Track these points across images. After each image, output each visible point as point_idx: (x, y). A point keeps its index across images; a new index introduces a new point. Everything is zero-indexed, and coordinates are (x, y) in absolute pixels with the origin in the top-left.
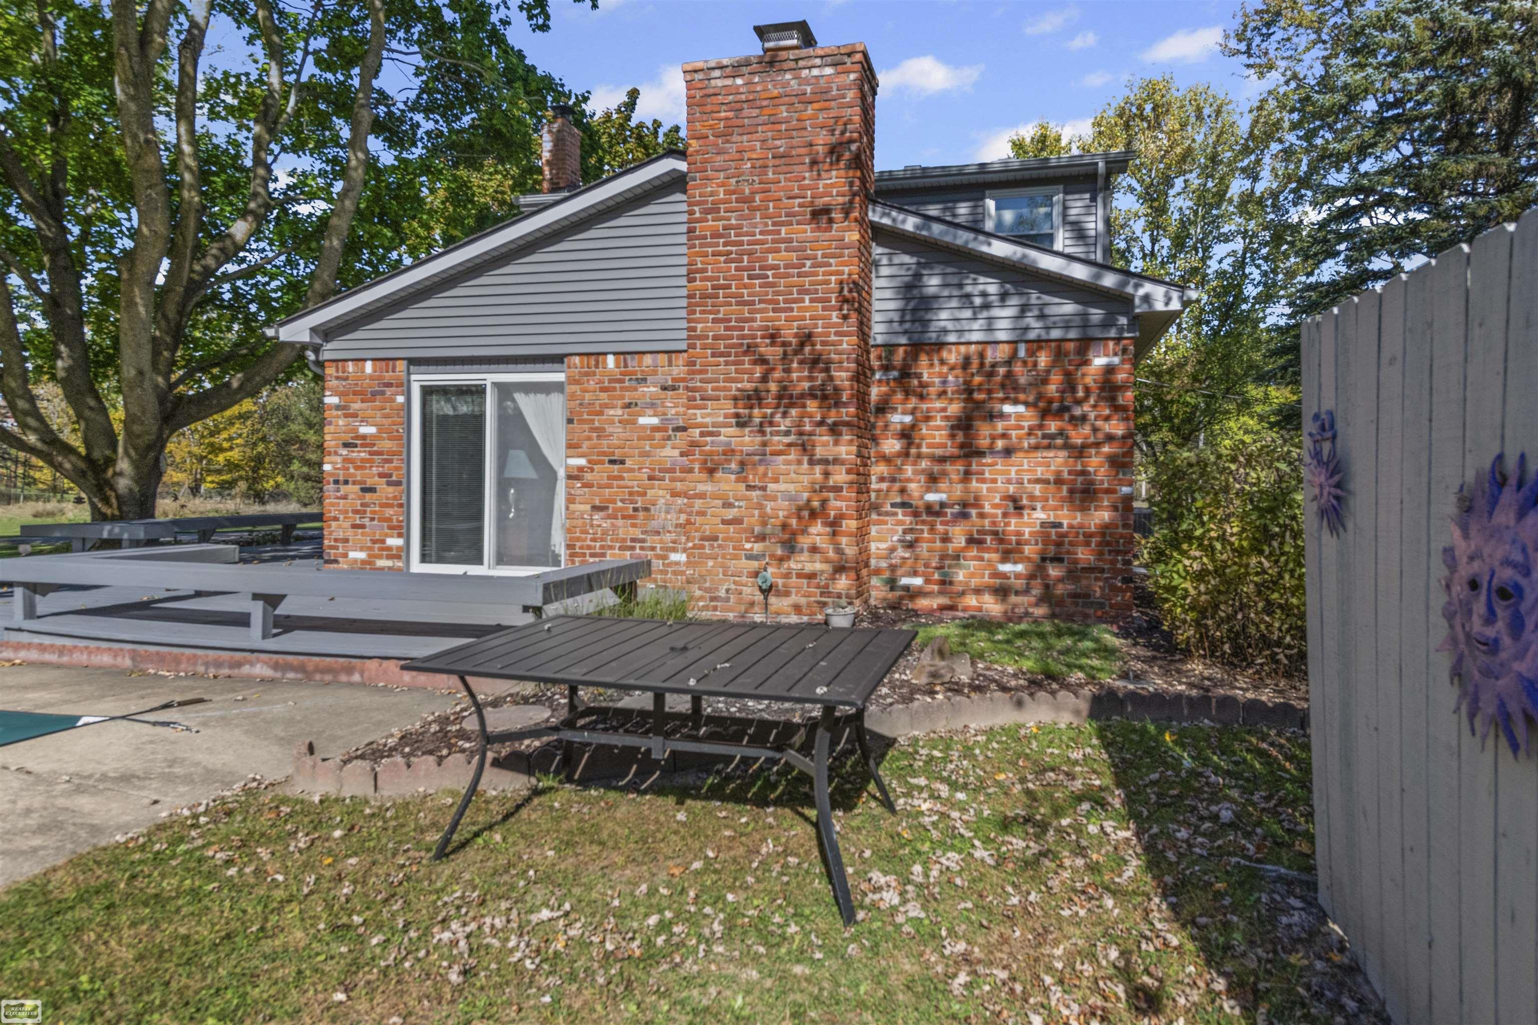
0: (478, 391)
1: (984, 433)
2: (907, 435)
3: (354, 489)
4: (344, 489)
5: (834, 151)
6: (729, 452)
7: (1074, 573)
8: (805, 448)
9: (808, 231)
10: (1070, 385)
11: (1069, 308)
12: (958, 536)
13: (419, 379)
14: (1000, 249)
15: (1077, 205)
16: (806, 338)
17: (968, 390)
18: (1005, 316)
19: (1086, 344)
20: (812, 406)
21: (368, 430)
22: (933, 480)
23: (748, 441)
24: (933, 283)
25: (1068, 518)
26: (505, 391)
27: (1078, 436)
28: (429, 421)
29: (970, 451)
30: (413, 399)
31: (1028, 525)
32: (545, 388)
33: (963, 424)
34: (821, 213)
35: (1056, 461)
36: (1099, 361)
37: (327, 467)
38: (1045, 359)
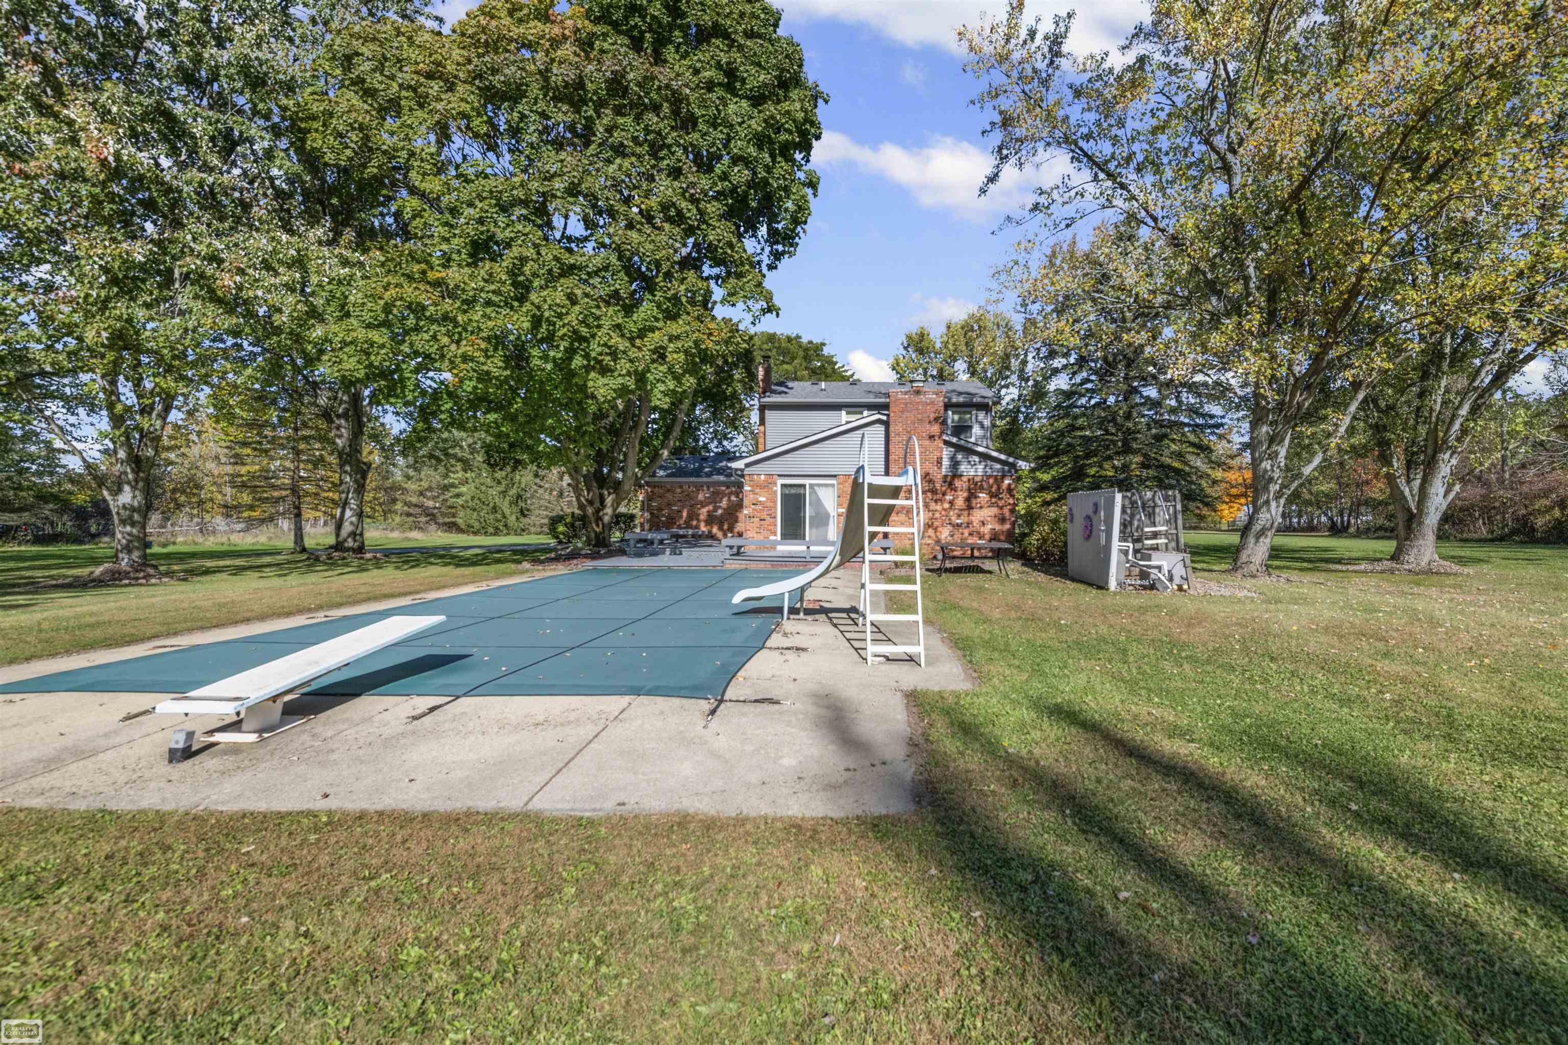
0: (804, 486)
1: (974, 501)
2: (951, 503)
3: (757, 521)
4: (751, 520)
5: (936, 419)
7: (999, 543)
8: (927, 506)
10: (998, 489)
11: (998, 466)
12: (966, 533)
13: (781, 481)
14: (980, 449)
15: (981, 415)
17: (969, 490)
18: (980, 467)
19: (1003, 477)
21: (762, 499)
22: (959, 516)
24: (959, 457)
25: (998, 527)
26: (811, 486)
27: (1001, 503)
28: (784, 496)
29: (970, 508)
30: (778, 489)
31: (986, 529)
32: (826, 485)
33: (968, 500)
34: (932, 437)
35: (994, 511)
36: (1007, 482)
37: (746, 512)
38: (991, 481)
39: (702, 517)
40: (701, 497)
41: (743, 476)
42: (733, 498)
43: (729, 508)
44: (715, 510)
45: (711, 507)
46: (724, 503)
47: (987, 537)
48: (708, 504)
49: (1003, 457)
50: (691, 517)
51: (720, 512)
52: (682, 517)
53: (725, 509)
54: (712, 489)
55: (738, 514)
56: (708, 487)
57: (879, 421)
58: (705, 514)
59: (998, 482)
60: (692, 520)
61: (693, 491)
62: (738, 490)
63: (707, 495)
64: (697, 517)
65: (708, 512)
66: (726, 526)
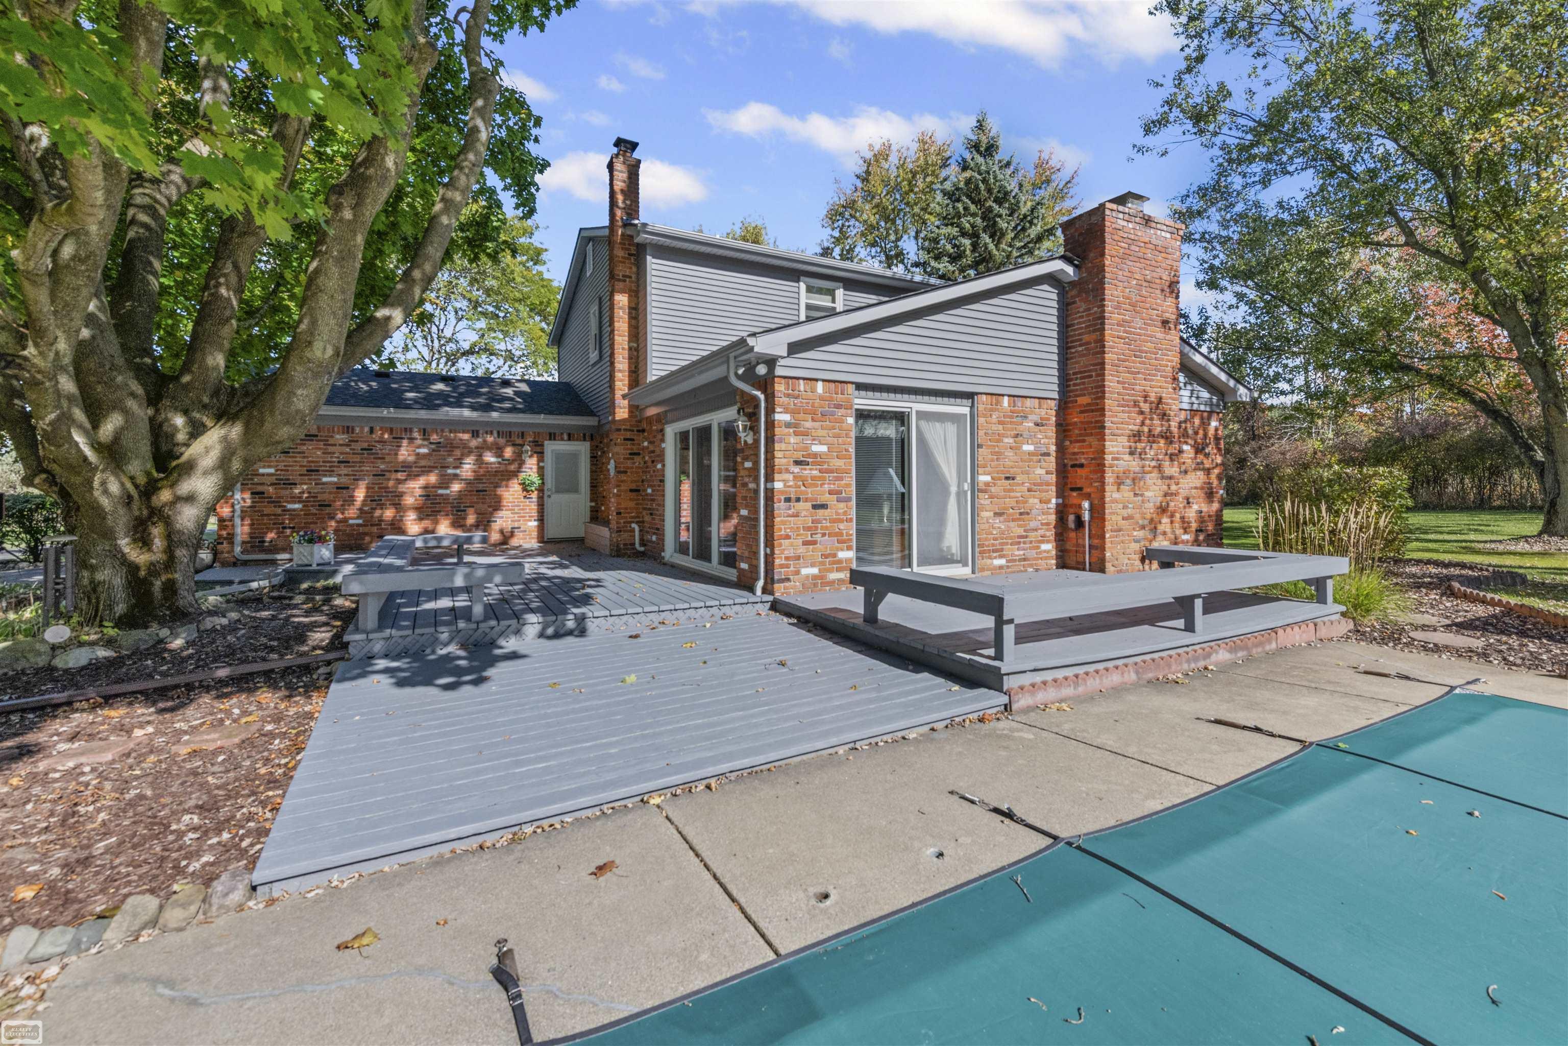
0: (901, 418)
4: (795, 507)
5: (1169, 287)
6: (1126, 471)
8: (1160, 469)
9: (1159, 334)
10: (1205, 435)
11: (1205, 394)
13: (859, 402)
16: (1160, 400)
19: (1211, 414)
20: (1162, 441)
21: (819, 448)
23: (1134, 464)
25: (1205, 508)
26: (924, 418)
27: (1207, 463)
28: (860, 443)
30: (850, 420)
31: (1191, 514)
32: (946, 417)
35: (1201, 477)
36: (1211, 424)
37: (778, 485)
38: (1197, 421)
39: (409, 500)
40: (405, 453)
42: (490, 458)
43: (478, 478)
44: (445, 482)
45: (433, 478)
46: (468, 468)
47: (1194, 526)
48: (426, 470)
50: (375, 500)
51: (456, 487)
52: (351, 499)
53: (469, 483)
54: (434, 437)
55: (500, 491)
56: (425, 433)
57: (1051, 279)
58: (418, 492)
59: (1205, 424)
60: (382, 507)
61: (382, 441)
62: (502, 441)
63: (424, 451)
64: (396, 501)
65: (426, 487)
66: (471, 519)
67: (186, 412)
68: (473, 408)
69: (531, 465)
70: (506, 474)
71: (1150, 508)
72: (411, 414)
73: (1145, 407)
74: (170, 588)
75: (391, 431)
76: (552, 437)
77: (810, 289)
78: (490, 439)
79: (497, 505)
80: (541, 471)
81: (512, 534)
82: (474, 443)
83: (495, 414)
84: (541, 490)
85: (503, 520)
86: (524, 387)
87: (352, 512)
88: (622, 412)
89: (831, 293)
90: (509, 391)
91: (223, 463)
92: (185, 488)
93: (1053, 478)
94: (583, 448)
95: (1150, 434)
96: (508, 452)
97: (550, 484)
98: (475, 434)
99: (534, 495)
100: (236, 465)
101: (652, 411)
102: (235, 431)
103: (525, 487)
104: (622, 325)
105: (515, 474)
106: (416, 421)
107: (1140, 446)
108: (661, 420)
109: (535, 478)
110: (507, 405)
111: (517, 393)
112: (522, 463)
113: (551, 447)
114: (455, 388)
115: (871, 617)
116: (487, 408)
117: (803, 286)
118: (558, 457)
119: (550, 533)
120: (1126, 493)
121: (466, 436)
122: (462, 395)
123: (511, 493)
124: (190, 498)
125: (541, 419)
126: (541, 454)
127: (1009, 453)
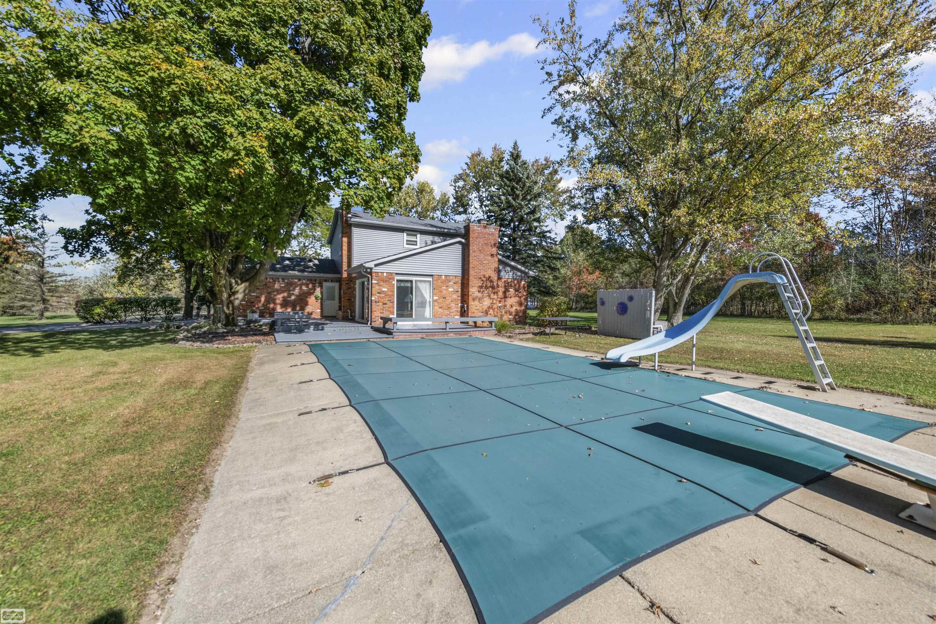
0: (411, 282)
1: (508, 293)
3: (381, 304)
4: (378, 304)
5: (495, 244)
6: (477, 297)
7: (520, 317)
8: (489, 296)
9: (490, 258)
10: (519, 286)
11: (519, 274)
12: (503, 311)
13: (397, 278)
14: (512, 263)
16: (490, 277)
17: (505, 286)
18: (511, 274)
19: (521, 280)
20: (490, 289)
21: (384, 289)
22: (500, 302)
23: (480, 295)
25: (518, 308)
26: (417, 282)
27: (520, 295)
28: (398, 288)
29: (505, 297)
30: (395, 282)
31: (513, 310)
32: (425, 281)
33: (505, 293)
34: (492, 255)
35: (517, 299)
36: (523, 283)
37: (373, 298)
38: (516, 282)
40: (277, 286)
41: (371, 273)
42: (304, 288)
43: (300, 295)
45: (286, 294)
46: (297, 291)
47: (514, 314)
48: (284, 292)
49: (523, 269)
52: (260, 301)
53: (297, 296)
54: (286, 281)
55: (308, 299)
56: (283, 280)
57: (459, 242)
58: (281, 299)
59: (519, 283)
60: (270, 304)
61: (270, 282)
62: (308, 282)
63: (283, 285)
64: (274, 301)
65: (283, 297)
66: (298, 308)
67: (235, 279)
68: (299, 271)
69: (318, 292)
70: (310, 293)
71: (485, 308)
72: (279, 273)
73: (484, 279)
74: (233, 318)
75: (272, 279)
76: (326, 281)
77: (407, 235)
78: (304, 281)
79: (307, 304)
80: (322, 293)
81: (311, 314)
82: (299, 283)
83: (306, 273)
84: (322, 299)
85: (309, 309)
86: (316, 262)
87: (260, 305)
88: (345, 275)
89: (416, 235)
90: (311, 264)
91: (244, 291)
92: (236, 296)
93: (460, 298)
94: (336, 285)
95: (486, 286)
96: (310, 286)
97: (324, 297)
98: (300, 280)
99: (319, 301)
100: (247, 291)
101: (354, 275)
102: (247, 284)
103: (316, 298)
104: (345, 247)
105: (312, 294)
106: (280, 276)
107: (482, 290)
108: (356, 278)
109: (319, 295)
110: (310, 270)
111: (314, 265)
112: (315, 290)
113: (325, 284)
114: (292, 263)
115: (384, 327)
116: (303, 271)
117: (405, 234)
118: (328, 288)
119: (325, 314)
120: (477, 303)
121: (296, 281)
122: (295, 266)
123: (311, 300)
124: (237, 299)
125: (322, 275)
126: (321, 287)
127: (444, 291)
